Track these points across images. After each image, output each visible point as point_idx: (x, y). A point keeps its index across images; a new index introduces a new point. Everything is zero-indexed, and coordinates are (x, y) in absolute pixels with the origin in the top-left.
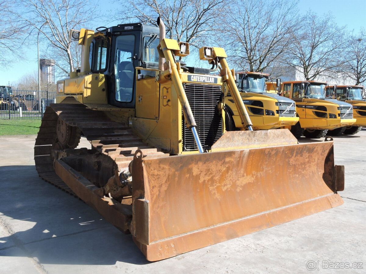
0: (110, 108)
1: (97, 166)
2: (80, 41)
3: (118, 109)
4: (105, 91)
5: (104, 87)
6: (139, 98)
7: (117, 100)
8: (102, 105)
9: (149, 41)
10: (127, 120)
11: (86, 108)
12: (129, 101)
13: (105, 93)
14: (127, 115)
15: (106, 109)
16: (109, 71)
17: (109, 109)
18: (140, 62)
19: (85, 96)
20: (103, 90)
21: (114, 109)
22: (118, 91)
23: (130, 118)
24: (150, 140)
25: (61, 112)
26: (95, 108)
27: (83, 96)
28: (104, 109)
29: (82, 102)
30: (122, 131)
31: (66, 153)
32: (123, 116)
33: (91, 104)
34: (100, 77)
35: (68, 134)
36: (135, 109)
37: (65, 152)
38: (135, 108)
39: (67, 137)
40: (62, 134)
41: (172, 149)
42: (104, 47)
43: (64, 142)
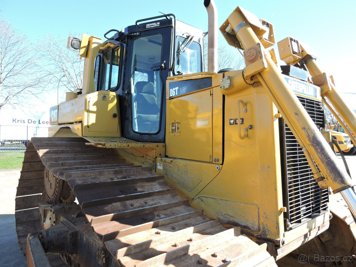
0: (127, 144)
1: (104, 259)
2: (83, 51)
3: (139, 145)
4: (117, 117)
5: (116, 111)
6: (173, 126)
7: (135, 130)
8: (112, 138)
9: (183, 43)
10: (153, 162)
11: (86, 144)
12: (155, 131)
13: (117, 120)
14: (152, 154)
15: (120, 146)
16: (123, 89)
17: (125, 145)
18: (171, 72)
19: (85, 124)
20: (115, 116)
21: (133, 144)
22: (136, 118)
23: (159, 159)
24: (202, 201)
25: (46, 150)
26: (100, 144)
27: (82, 125)
28: (116, 145)
29: (81, 134)
30: (149, 184)
31: (54, 215)
32: (147, 155)
33: (95, 137)
34: (110, 96)
35: (57, 185)
36: (165, 144)
37: (54, 213)
38: (164, 141)
39: (57, 189)
40: (51, 184)
41: (264, 228)
42: (114, 64)
43: (52, 196)
